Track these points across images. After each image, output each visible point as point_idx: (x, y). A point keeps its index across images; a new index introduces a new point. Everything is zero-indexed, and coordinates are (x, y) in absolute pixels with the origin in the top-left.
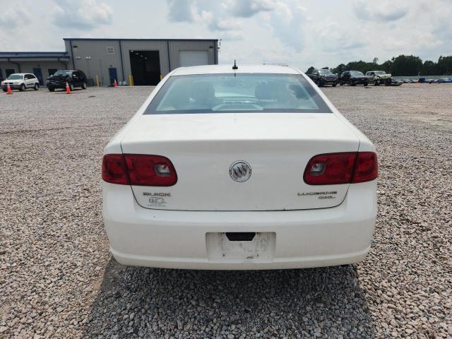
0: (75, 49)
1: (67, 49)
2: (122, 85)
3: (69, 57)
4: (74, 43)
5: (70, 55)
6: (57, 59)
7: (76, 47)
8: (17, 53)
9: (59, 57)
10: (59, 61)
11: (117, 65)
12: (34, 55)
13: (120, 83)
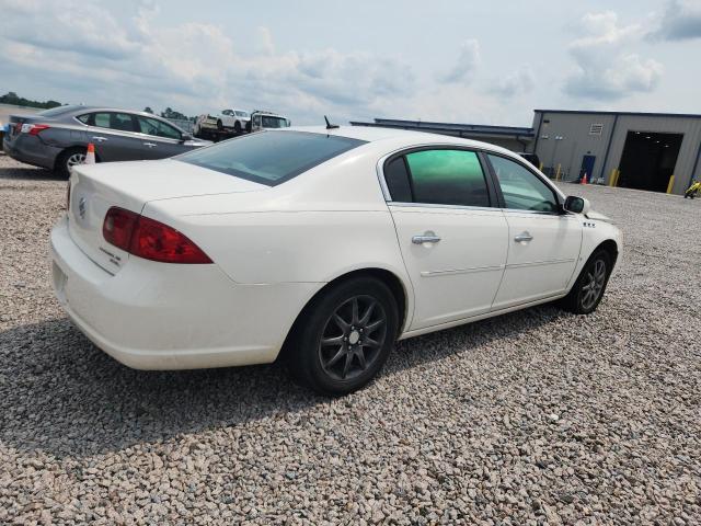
0: (545, 125)
1: (534, 124)
2: (594, 183)
3: (533, 135)
4: (546, 117)
5: (535, 132)
6: (514, 137)
7: (547, 122)
8: (473, 126)
9: (518, 135)
10: (518, 140)
11: (598, 152)
12: (492, 130)
13: (592, 180)
